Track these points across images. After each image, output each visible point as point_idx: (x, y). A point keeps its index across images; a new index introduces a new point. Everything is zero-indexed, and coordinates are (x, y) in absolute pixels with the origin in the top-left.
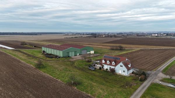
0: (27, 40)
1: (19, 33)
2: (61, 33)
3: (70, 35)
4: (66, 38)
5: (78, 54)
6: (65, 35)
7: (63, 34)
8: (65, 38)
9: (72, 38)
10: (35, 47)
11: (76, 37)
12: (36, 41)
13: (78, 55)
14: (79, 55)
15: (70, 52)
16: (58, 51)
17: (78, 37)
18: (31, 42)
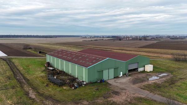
0: (38, 43)
1: (34, 36)
2: (78, 36)
3: (88, 38)
4: (85, 41)
5: (121, 73)
6: (83, 38)
7: (80, 37)
8: (83, 41)
9: (92, 40)
10: (40, 52)
11: (97, 40)
12: (48, 44)
13: (121, 75)
14: (123, 75)
15: (106, 69)
16: (76, 66)
17: (98, 40)
18: (41, 45)
